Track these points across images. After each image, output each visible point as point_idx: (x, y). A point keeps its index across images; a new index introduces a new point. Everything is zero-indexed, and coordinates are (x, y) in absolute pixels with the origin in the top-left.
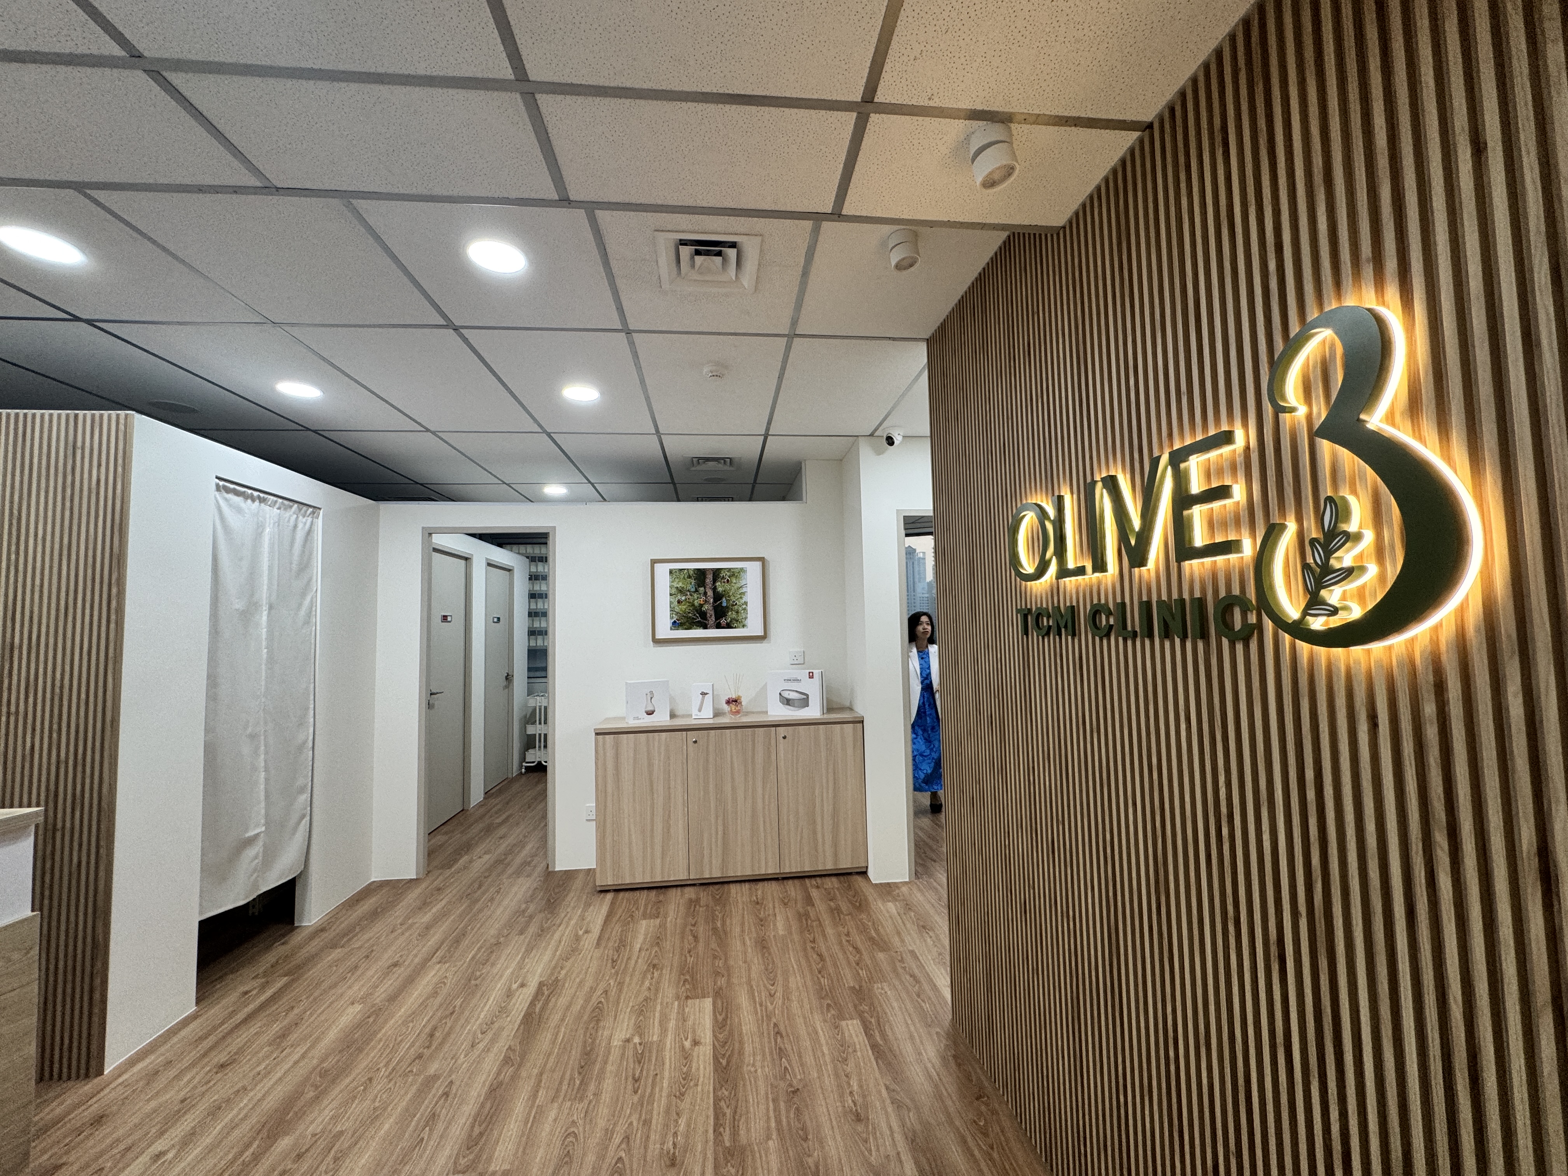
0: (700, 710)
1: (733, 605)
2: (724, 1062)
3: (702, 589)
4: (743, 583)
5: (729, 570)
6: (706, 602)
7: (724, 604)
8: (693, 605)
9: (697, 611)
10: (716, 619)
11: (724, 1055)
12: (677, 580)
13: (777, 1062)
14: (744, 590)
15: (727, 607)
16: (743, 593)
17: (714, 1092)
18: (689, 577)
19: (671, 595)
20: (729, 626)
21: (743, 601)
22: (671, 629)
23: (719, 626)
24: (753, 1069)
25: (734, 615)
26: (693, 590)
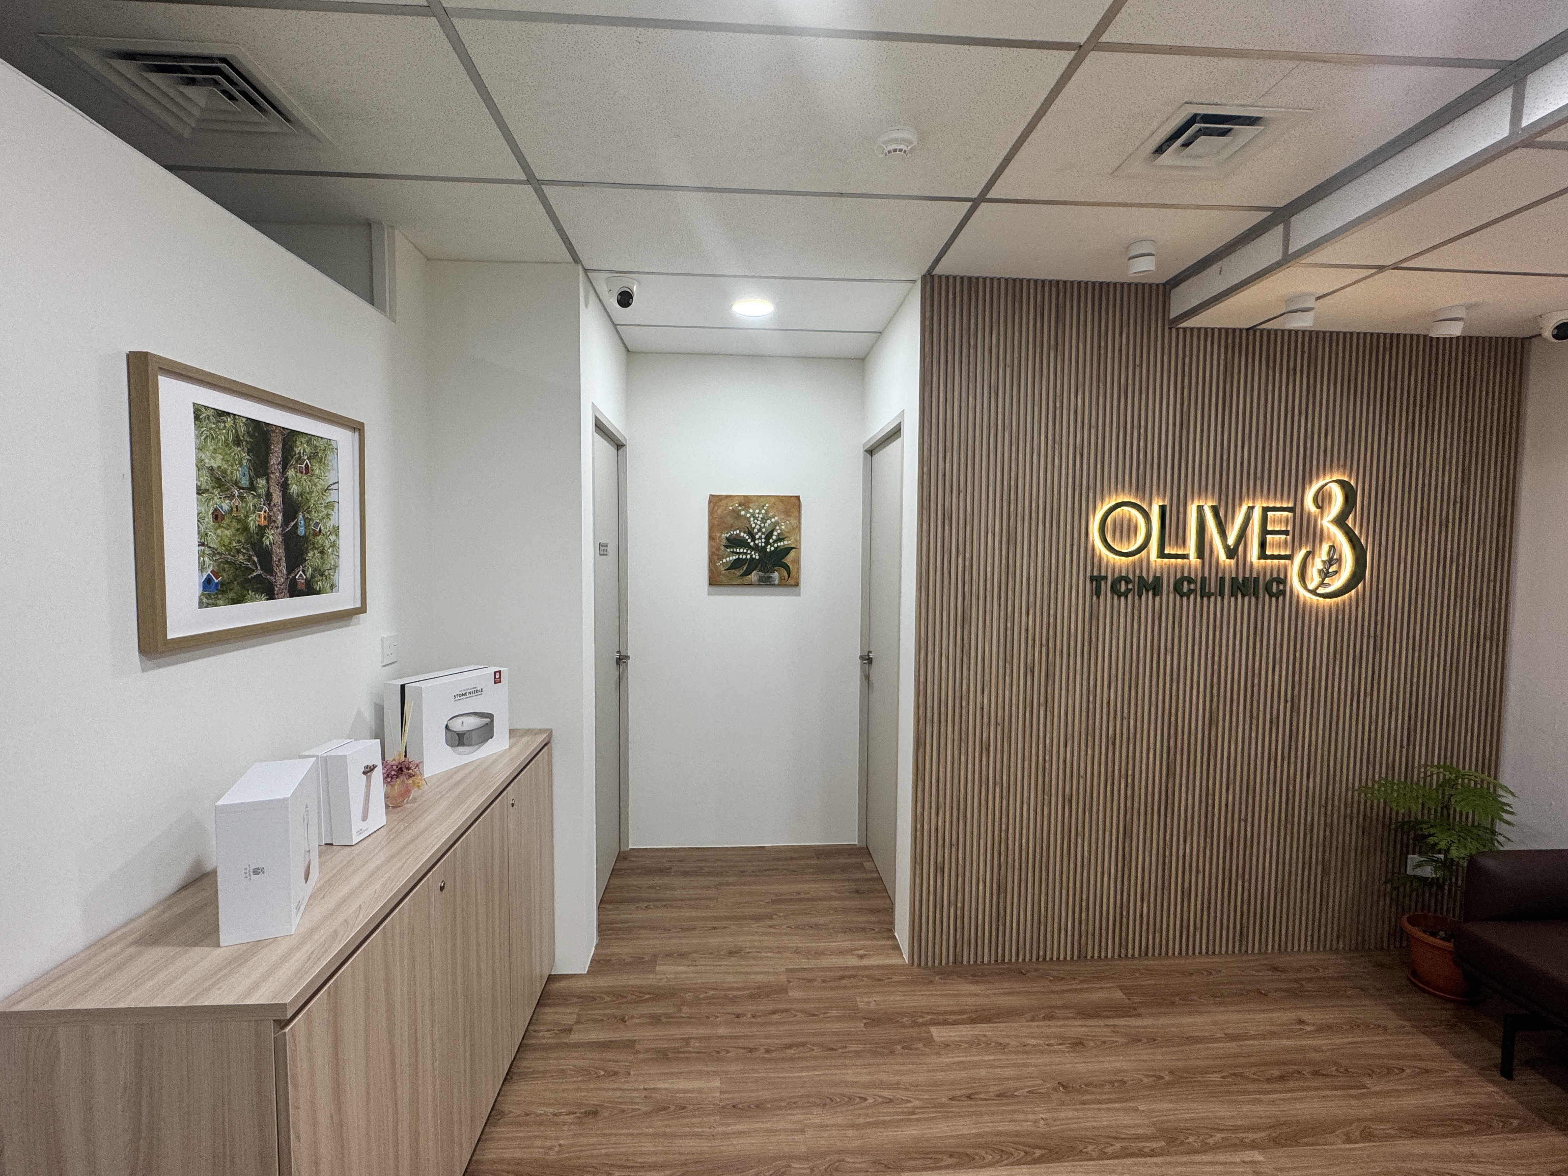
0: (365, 818)
1: (316, 534)
2: (1038, 1153)
3: (262, 482)
4: (331, 478)
5: (310, 438)
6: (270, 519)
7: (301, 531)
8: (246, 529)
9: (253, 545)
10: (289, 573)
11: (1026, 1153)
12: (211, 446)
13: (1021, 1099)
14: (331, 497)
15: (305, 537)
16: (330, 506)
17: (1094, 1160)
18: (238, 442)
19: (200, 492)
20: (310, 590)
21: (331, 523)
22: (201, 605)
23: (294, 591)
24: (1042, 1122)
25: (317, 562)
26: (245, 482)
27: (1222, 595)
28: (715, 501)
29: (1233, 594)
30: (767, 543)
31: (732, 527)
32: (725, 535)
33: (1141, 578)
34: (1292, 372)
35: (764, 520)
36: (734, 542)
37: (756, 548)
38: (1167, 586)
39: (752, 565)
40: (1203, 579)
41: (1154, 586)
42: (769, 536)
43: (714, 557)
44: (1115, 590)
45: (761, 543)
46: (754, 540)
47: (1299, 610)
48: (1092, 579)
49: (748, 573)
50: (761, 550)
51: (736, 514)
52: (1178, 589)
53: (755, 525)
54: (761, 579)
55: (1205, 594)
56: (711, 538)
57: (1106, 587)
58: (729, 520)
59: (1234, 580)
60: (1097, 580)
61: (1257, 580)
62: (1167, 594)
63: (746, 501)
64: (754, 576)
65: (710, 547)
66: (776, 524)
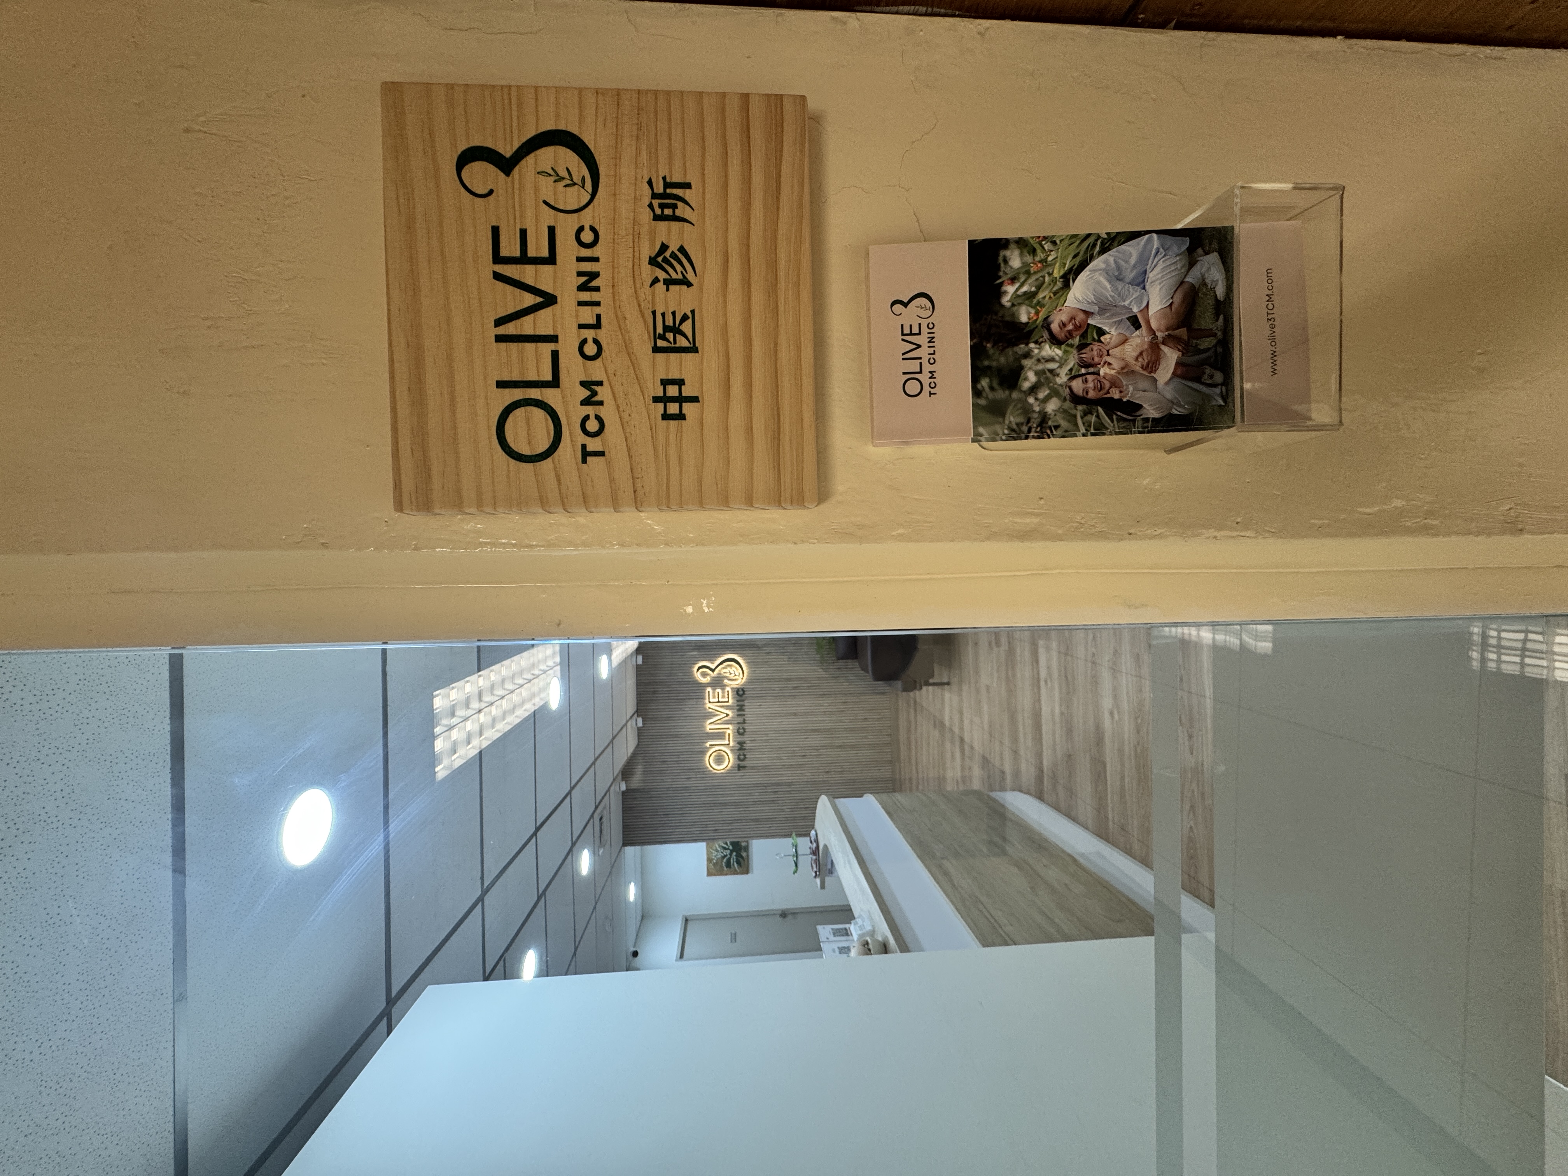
27: (744, 715)
28: (710, 874)
29: (743, 710)
30: (728, 849)
31: (721, 866)
32: (725, 869)
33: (738, 750)
34: (654, 692)
35: (718, 851)
36: (728, 865)
37: (731, 854)
38: (741, 739)
39: (739, 856)
40: (738, 723)
41: (741, 744)
42: (725, 848)
43: (735, 873)
44: (743, 760)
45: (728, 852)
46: (726, 856)
47: (750, 681)
48: (739, 770)
49: (742, 857)
50: (732, 852)
51: (714, 865)
52: (742, 734)
53: (720, 855)
54: (745, 851)
55: (744, 722)
56: (726, 874)
57: (742, 763)
58: (718, 867)
59: (738, 710)
60: (740, 768)
61: (738, 701)
62: (746, 738)
63: (709, 860)
64: (744, 854)
65: (731, 874)
66: (719, 846)
